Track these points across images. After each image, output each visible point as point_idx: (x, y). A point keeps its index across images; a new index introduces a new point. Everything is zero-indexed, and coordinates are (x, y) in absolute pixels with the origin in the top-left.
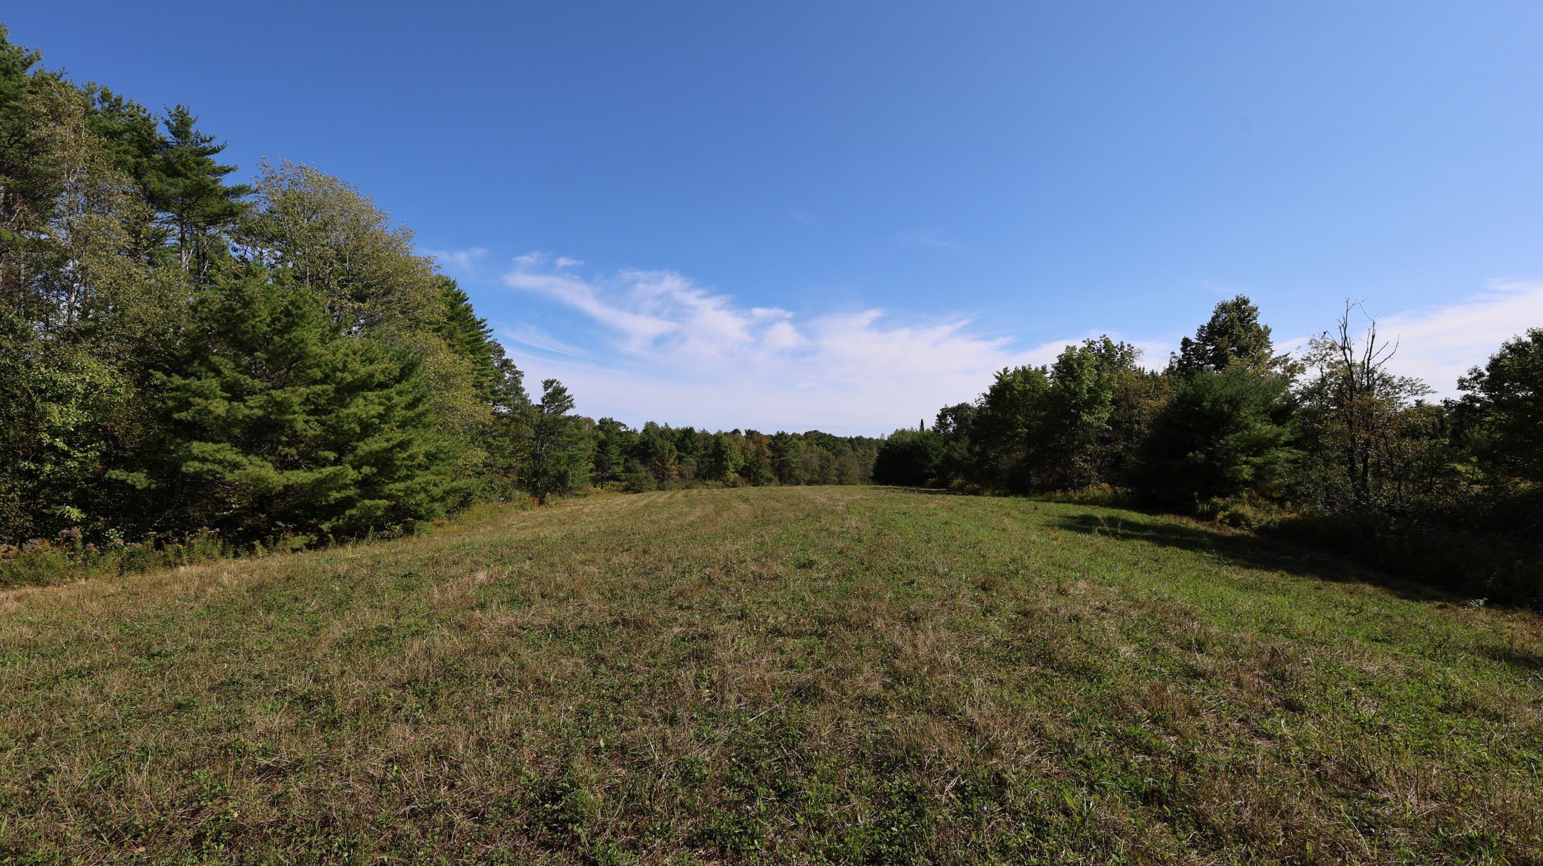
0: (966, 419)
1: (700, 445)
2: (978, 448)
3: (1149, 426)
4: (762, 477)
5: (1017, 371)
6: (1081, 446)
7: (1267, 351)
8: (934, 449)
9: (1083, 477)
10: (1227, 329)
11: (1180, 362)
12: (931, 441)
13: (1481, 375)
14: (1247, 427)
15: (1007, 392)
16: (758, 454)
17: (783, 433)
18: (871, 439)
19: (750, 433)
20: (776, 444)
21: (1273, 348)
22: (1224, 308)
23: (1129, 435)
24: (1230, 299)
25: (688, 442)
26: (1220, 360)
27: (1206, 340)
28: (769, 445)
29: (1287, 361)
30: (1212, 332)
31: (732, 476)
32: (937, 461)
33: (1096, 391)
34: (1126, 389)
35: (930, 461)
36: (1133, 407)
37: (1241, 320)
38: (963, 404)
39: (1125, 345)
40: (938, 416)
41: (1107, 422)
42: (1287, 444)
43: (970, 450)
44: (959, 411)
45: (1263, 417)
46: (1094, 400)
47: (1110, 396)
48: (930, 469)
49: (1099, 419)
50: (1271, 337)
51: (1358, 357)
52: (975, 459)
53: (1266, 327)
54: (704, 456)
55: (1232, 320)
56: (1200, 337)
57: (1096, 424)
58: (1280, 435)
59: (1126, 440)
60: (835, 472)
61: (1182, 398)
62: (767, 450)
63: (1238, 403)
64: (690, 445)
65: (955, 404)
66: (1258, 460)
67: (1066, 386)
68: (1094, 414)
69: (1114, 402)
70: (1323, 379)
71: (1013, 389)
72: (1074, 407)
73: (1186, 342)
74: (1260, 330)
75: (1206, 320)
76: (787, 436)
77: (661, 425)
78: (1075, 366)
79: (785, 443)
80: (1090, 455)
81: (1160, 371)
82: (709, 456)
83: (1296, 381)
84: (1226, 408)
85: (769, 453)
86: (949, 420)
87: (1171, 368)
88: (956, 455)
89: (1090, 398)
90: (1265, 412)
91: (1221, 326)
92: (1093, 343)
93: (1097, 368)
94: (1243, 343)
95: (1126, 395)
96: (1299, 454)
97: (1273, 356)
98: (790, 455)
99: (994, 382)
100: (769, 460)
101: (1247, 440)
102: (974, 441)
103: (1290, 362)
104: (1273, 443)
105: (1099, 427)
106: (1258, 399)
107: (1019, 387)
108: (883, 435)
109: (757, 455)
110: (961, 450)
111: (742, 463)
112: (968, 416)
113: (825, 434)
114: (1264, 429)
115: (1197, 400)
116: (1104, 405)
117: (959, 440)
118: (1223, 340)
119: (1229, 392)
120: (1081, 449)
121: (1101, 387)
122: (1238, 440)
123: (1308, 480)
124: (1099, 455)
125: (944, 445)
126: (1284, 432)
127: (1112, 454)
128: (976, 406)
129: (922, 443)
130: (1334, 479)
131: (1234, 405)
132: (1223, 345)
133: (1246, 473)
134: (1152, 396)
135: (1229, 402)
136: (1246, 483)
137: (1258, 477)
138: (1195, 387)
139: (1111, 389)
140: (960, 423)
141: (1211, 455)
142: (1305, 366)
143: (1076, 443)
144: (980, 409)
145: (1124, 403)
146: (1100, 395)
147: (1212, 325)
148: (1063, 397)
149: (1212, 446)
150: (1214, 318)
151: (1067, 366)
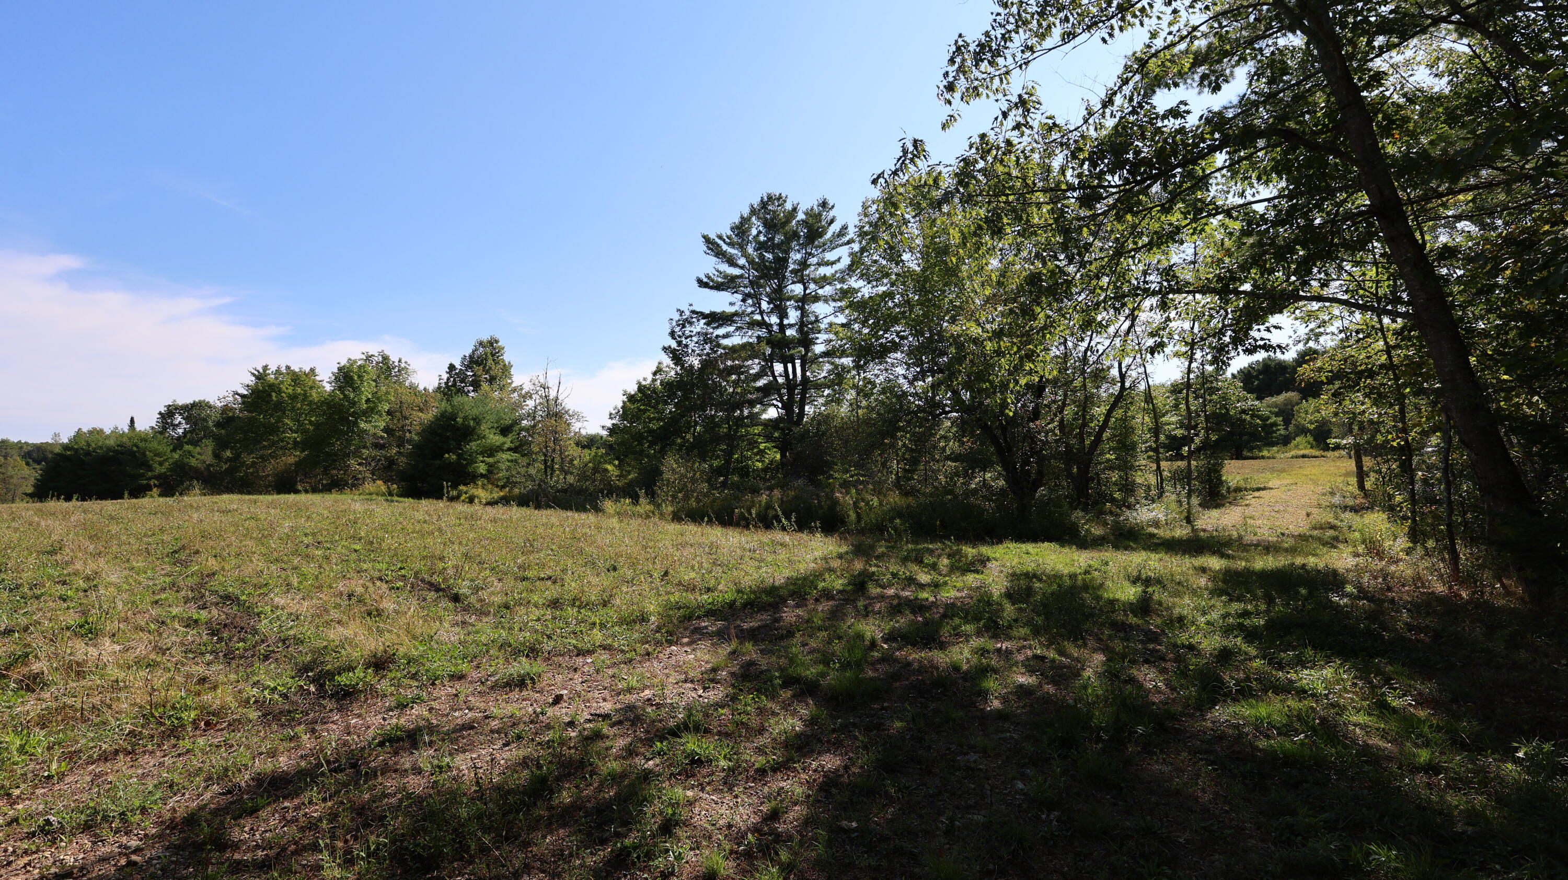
0: (204, 420)
2: (228, 453)
3: (419, 434)
5: (278, 372)
6: (357, 451)
7: (509, 381)
8: (157, 454)
9: (357, 479)
10: (482, 361)
11: (446, 383)
12: (154, 445)
13: (619, 411)
14: (484, 437)
15: (274, 394)
21: (513, 379)
22: (481, 343)
23: (401, 442)
24: (485, 338)
26: (476, 385)
27: (468, 367)
29: (521, 389)
30: (473, 361)
32: (159, 470)
33: (374, 402)
34: (401, 402)
35: (150, 468)
36: (406, 418)
37: (493, 355)
38: (200, 402)
39: (402, 361)
40: (160, 413)
41: (386, 430)
42: (509, 449)
43: (216, 456)
44: (193, 411)
45: (494, 430)
46: (371, 410)
47: (386, 407)
48: (150, 479)
49: (375, 427)
50: (513, 371)
51: (553, 394)
52: (225, 467)
53: (509, 363)
55: (486, 354)
56: (462, 365)
57: (372, 431)
58: (504, 443)
59: (398, 446)
61: (443, 414)
63: (481, 420)
65: (188, 400)
66: (490, 460)
67: (345, 395)
68: (370, 422)
69: (389, 413)
70: (536, 407)
71: (279, 391)
72: (352, 415)
73: (452, 367)
74: (504, 365)
75: (468, 353)
78: (356, 378)
80: (366, 459)
81: (431, 388)
83: (523, 406)
84: (472, 423)
86: (178, 419)
87: (439, 388)
88: (193, 462)
89: (368, 408)
90: (498, 427)
91: (479, 357)
92: (372, 356)
93: (375, 381)
94: (493, 373)
95: (400, 407)
96: (516, 456)
99: (251, 380)
101: (484, 446)
102: (221, 444)
103: (523, 391)
104: (500, 449)
105: (375, 434)
106: (492, 418)
107: (288, 389)
108: (56, 436)
110: (203, 455)
112: (209, 416)
114: (495, 439)
115: (453, 417)
116: (381, 416)
117: (195, 443)
118: (479, 370)
119: (475, 412)
120: (356, 454)
121: (378, 399)
122: (478, 445)
123: (518, 473)
124: (374, 459)
125: (174, 450)
126: (508, 442)
127: (386, 458)
128: (219, 404)
129: (137, 446)
130: (532, 471)
131: (478, 421)
132: (479, 373)
133: (482, 469)
134: (421, 410)
135: (474, 419)
136: (482, 476)
137: (490, 472)
138: (453, 406)
139: (388, 401)
140: (195, 424)
141: (460, 456)
142: (529, 395)
143: (352, 448)
144: (226, 408)
145: (398, 414)
146: (377, 406)
147: (471, 357)
148: (343, 405)
149: (462, 450)
150: (473, 351)
151: (347, 375)
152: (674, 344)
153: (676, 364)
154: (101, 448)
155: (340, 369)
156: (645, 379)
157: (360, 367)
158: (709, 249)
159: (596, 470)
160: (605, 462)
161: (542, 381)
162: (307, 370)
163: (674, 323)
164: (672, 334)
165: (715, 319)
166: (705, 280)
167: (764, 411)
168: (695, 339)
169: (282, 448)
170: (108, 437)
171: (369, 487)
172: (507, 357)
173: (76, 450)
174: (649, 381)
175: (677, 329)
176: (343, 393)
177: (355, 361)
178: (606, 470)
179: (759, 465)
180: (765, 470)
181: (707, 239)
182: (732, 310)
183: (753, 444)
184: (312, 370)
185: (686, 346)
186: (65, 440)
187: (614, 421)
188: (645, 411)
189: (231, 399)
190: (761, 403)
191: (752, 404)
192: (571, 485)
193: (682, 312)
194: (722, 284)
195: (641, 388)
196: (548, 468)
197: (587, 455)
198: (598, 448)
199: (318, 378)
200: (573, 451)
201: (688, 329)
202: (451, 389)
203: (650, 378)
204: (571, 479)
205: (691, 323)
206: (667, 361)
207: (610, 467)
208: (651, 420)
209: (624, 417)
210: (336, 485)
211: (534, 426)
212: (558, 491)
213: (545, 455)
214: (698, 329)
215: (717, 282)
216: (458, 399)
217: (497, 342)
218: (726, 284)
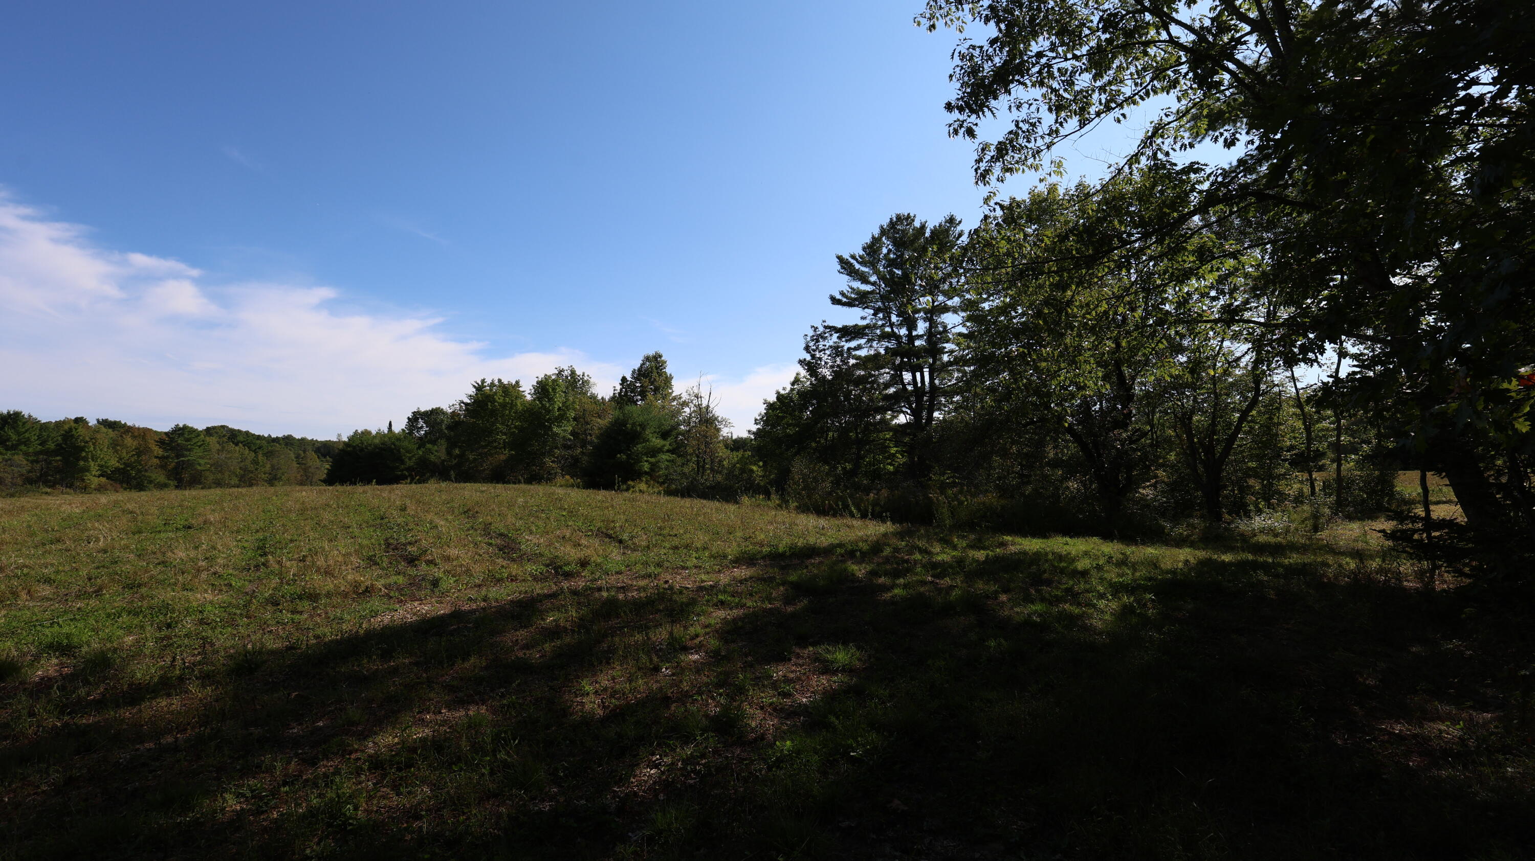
0: (439, 424)
1: (30, 436)
2: (457, 451)
3: (597, 438)
4: (151, 482)
5: (492, 384)
6: (551, 450)
7: (670, 391)
8: (408, 451)
9: (551, 474)
10: (648, 373)
11: (620, 394)
12: (406, 444)
13: (763, 417)
14: (648, 440)
15: (489, 404)
16: (139, 452)
17: (184, 427)
19: (105, 425)
20: (172, 440)
21: (674, 389)
22: (647, 359)
23: (584, 444)
24: (651, 353)
25: (11, 432)
26: (643, 394)
27: (636, 380)
28: (161, 443)
29: (679, 398)
30: (641, 374)
31: (94, 480)
32: (409, 463)
33: (564, 410)
34: (584, 410)
35: (403, 462)
36: (588, 423)
37: (657, 368)
38: (436, 409)
39: (586, 375)
40: (408, 418)
41: (572, 434)
42: (668, 451)
43: (449, 453)
44: (432, 416)
45: (656, 435)
46: (562, 417)
47: (573, 415)
48: (402, 470)
49: (565, 431)
50: (673, 382)
51: (705, 403)
52: (455, 462)
53: (670, 375)
54: (37, 453)
55: (651, 368)
56: (632, 377)
57: (562, 434)
58: (664, 446)
59: (581, 447)
61: (617, 419)
62: (156, 448)
63: (646, 426)
64: (14, 437)
65: (429, 408)
66: (653, 460)
67: (542, 405)
68: (561, 426)
69: (575, 419)
70: (691, 415)
71: (495, 401)
72: (547, 421)
73: (624, 379)
74: (667, 377)
75: (637, 366)
76: (192, 431)
78: (550, 390)
79: (188, 440)
80: (557, 458)
81: (607, 398)
82: (47, 452)
83: (682, 412)
84: (638, 428)
86: (421, 423)
87: (614, 397)
88: (432, 458)
89: (559, 415)
90: (659, 432)
91: (645, 371)
92: (563, 371)
93: (565, 392)
94: (657, 384)
95: (583, 414)
96: (673, 456)
97: (673, 395)
98: (195, 455)
99: (472, 391)
100: (156, 461)
101: (648, 448)
102: (452, 444)
103: (681, 400)
104: (660, 450)
105: (564, 437)
107: (499, 399)
108: (339, 435)
109: (139, 455)
110: (439, 452)
111: (114, 463)
112: (442, 421)
113: (239, 431)
114: (657, 442)
115: (624, 423)
116: (568, 421)
117: (434, 442)
118: (646, 381)
119: (641, 419)
120: (550, 453)
121: (567, 407)
122: (643, 447)
123: (675, 471)
124: (563, 457)
125: (419, 448)
126: (667, 444)
127: (572, 456)
128: (450, 411)
129: (394, 445)
130: (686, 470)
131: (643, 426)
132: (646, 384)
133: (646, 467)
134: (599, 417)
135: (640, 425)
136: (646, 473)
137: (652, 470)
138: (624, 415)
139: (574, 409)
140: (433, 427)
141: (629, 456)
142: (685, 404)
143: (547, 448)
144: (455, 414)
145: (581, 420)
146: (566, 414)
147: (640, 370)
148: (541, 413)
149: (630, 451)
150: (641, 365)
151: (544, 388)
152: (808, 357)
153: (811, 375)
154: (370, 445)
155: (538, 383)
156: (784, 389)
157: (554, 381)
158: (843, 268)
159: (743, 471)
160: (751, 463)
161: (696, 391)
162: (514, 383)
163: (809, 339)
164: (807, 348)
165: (848, 332)
166: (839, 297)
167: (896, 417)
168: (828, 352)
169: (496, 448)
170: (375, 437)
171: (559, 480)
172: (669, 370)
173: (354, 447)
174: (787, 391)
175: (811, 344)
176: (541, 402)
177: (550, 377)
178: (752, 471)
179: (891, 468)
180: (896, 471)
181: (841, 259)
182: (864, 323)
183: (884, 449)
184: (517, 382)
185: (820, 359)
186: (345, 439)
187: (759, 426)
188: (783, 418)
189: (458, 406)
190: (891, 410)
191: (883, 410)
192: (719, 483)
193: (816, 329)
194: (855, 299)
195: (780, 397)
196: (701, 467)
197: (736, 456)
198: (745, 451)
199: (521, 389)
200: (722, 452)
201: (821, 344)
202: (624, 398)
203: (789, 387)
204: (719, 478)
205: (824, 338)
206: (803, 373)
207: (755, 468)
208: (789, 425)
209: (766, 423)
210: (534, 479)
211: (689, 431)
212: (708, 488)
213: (698, 456)
214: (831, 343)
215: (850, 298)
216: (629, 408)
217: (660, 356)
218: (859, 300)
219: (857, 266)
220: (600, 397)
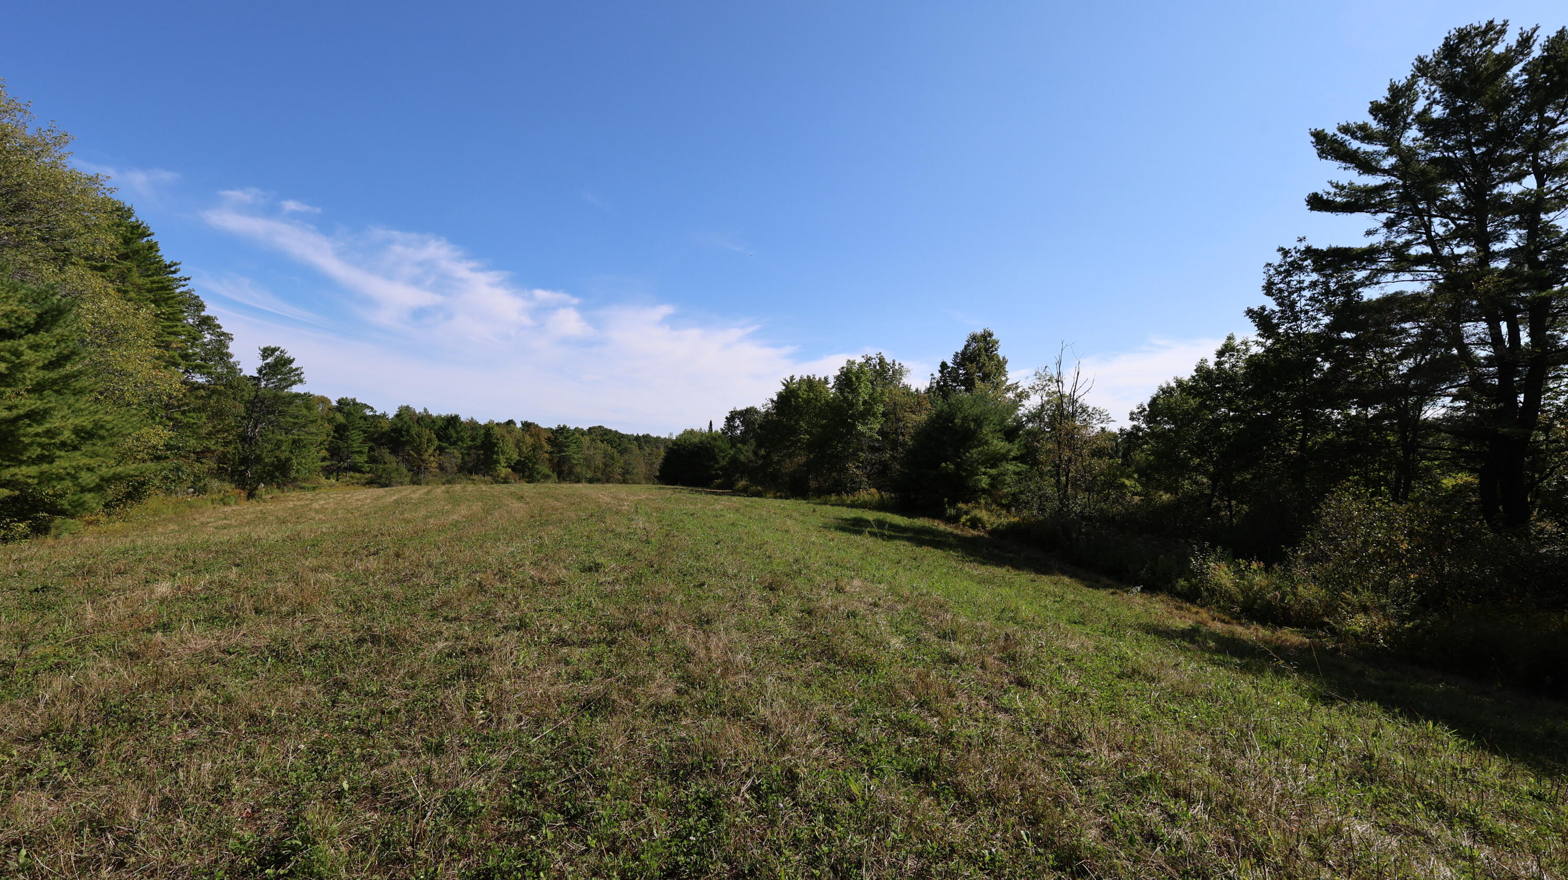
0: (753, 423)
1: (466, 435)
2: (763, 452)
3: (913, 438)
4: (538, 473)
5: (800, 381)
6: (855, 454)
7: (1004, 379)
8: (722, 451)
9: (855, 483)
10: (975, 357)
11: (938, 382)
12: (719, 443)
13: (1144, 410)
14: (986, 443)
15: (792, 400)
16: (534, 448)
17: (565, 427)
18: (658, 438)
19: (527, 426)
20: (556, 438)
21: (1008, 376)
22: (974, 338)
23: (895, 445)
24: (979, 331)
25: (452, 431)
26: (969, 383)
27: (959, 365)
28: (549, 440)
29: (1017, 387)
30: (966, 358)
31: (503, 471)
32: (723, 463)
33: (870, 404)
34: (895, 403)
35: (717, 462)
36: (899, 420)
37: (986, 350)
38: (751, 408)
39: (897, 363)
40: (726, 418)
41: (880, 433)
42: (1015, 458)
43: (755, 453)
44: (747, 415)
45: (999, 435)
46: (867, 413)
47: (881, 409)
49: (871, 429)
50: (1008, 367)
51: (1067, 391)
52: (760, 462)
53: (1004, 358)
54: (470, 448)
55: (979, 349)
56: (955, 362)
57: (868, 434)
58: (1010, 451)
59: (892, 450)
60: (619, 471)
61: (939, 415)
62: (545, 445)
63: (981, 422)
64: (454, 435)
65: (744, 408)
66: (993, 472)
67: (844, 397)
68: (867, 424)
69: (884, 415)
70: (1042, 406)
71: (798, 396)
72: (851, 416)
73: (944, 365)
74: (999, 361)
75: (960, 348)
76: (569, 430)
77: (419, 410)
78: (854, 379)
79: (566, 438)
80: (862, 462)
81: (922, 389)
82: (476, 448)
83: (1023, 406)
84: (972, 425)
85: (547, 447)
86: (738, 422)
87: (931, 387)
88: (742, 458)
89: (865, 409)
90: (1000, 431)
91: (971, 354)
92: (870, 359)
93: (872, 382)
94: (987, 370)
95: (894, 409)
96: (1023, 467)
97: (1008, 383)
98: (571, 451)
99: (781, 388)
100: (547, 455)
101: (986, 454)
102: (760, 445)
103: (1019, 390)
104: (1004, 457)
105: (871, 437)
106: (995, 419)
107: (803, 395)
108: (671, 434)
109: (534, 450)
110: (746, 453)
111: (515, 457)
112: (756, 420)
113: (610, 431)
114: (999, 445)
115: (951, 417)
116: (876, 417)
117: (745, 442)
118: (972, 367)
119: (973, 413)
120: (854, 457)
121: (874, 400)
122: (980, 453)
124: (870, 462)
126: (1013, 449)
127: (881, 462)
128: (763, 410)
129: (713, 444)
131: (978, 423)
132: (972, 371)
133: (984, 482)
134: (913, 412)
135: (975, 421)
136: (985, 492)
137: (993, 486)
138: (949, 409)
139: (883, 402)
140: (747, 426)
141: (958, 466)
142: (1031, 393)
143: (851, 450)
144: (767, 413)
145: (892, 416)
146: (873, 408)
147: (963, 353)
148: (842, 407)
149: (960, 457)
150: (966, 347)
151: (847, 379)
152: (1268, 305)
153: (1264, 338)
154: (694, 445)
155: (842, 372)
157: (859, 369)
158: (1325, 151)
161: (1050, 375)
162: (820, 378)
164: (1267, 289)
166: (1322, 198)
168: (1307, 293)
169: (798, 448)
171: (865, 492)
172: (1001, 351)
174: (1210, 365)
175: (1277, 280)
177: (855, 365)
181: (1318, 138)
185: (1291, 306)
186: (676, 438)
189: (769, 405)
193: (1284, 254)
196: (1061, 483)
199: (825, 382)
201: (1296, 280)
202: (941, 389)
205: (1302, 269)
207: (1128, 482)
211: (1040, 428)
217: (991, 335)
219: (1355, 144)
220: (913, 389)
